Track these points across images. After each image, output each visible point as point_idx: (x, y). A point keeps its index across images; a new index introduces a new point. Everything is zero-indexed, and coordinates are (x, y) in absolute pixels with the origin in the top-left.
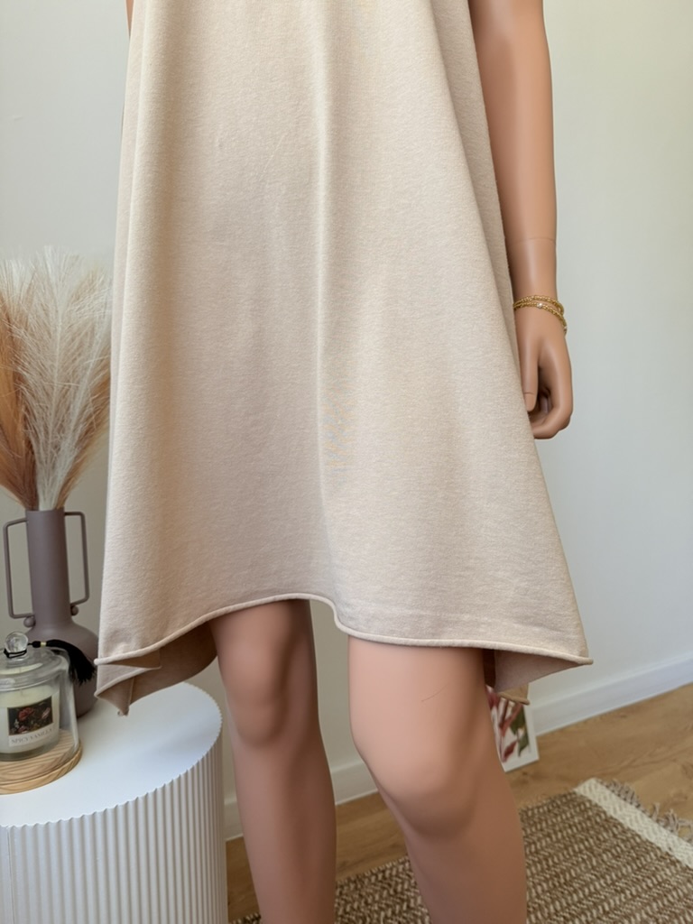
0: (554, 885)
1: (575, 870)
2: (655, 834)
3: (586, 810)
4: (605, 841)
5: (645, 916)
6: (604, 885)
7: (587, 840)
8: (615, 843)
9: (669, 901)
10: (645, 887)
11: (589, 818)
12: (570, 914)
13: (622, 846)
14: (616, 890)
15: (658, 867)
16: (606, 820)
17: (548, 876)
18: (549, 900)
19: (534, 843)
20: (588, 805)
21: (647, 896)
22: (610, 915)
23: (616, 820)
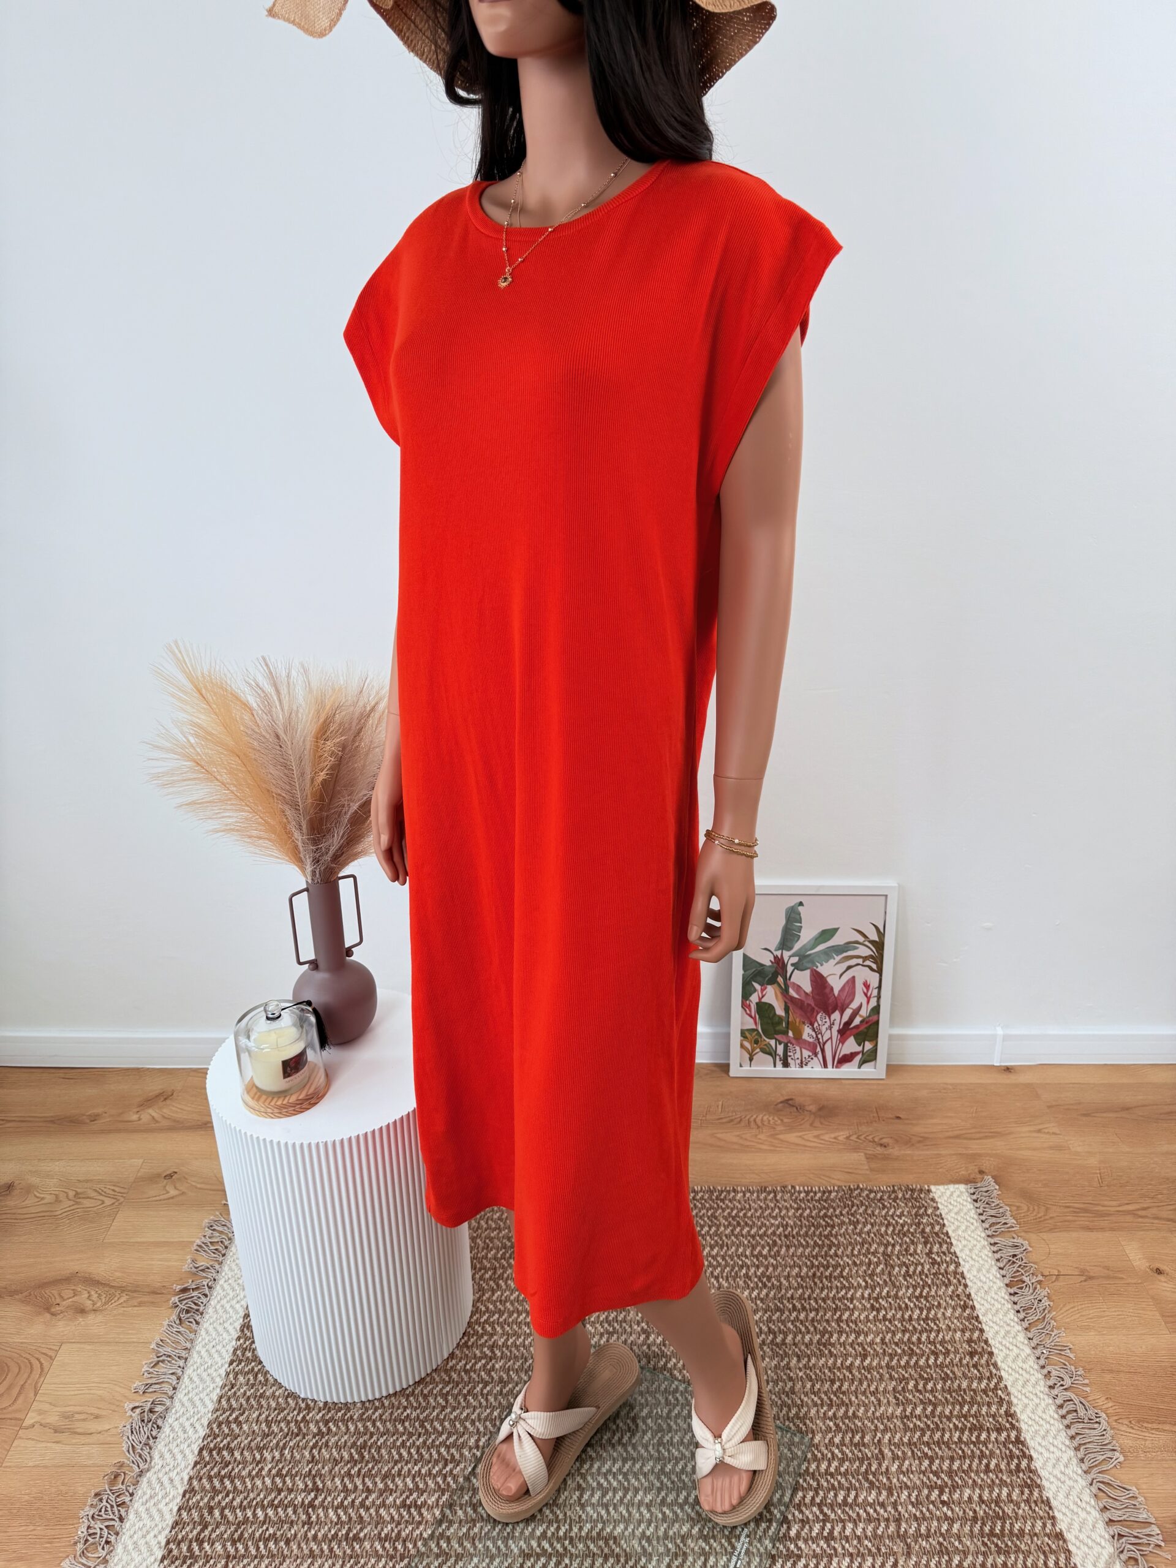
0: (814, 1275)
1: (851, 1270)
2: (979, 1270)
3: (926, 1214)
4: (911, 1255)
5: (878, 1340)
6: (866, 1295)
7: (893, 1246)
8: (922, 1261)
9: (919, 1339)
10: (906, 1317)
11: (919, 1223)
12: (802, 1305)
13: (927, 1267)
14: (872, 1306)
15: (944, 1304)
16: (937, 1234)
17: (817, 1263)
18: (796, 1285)
19: (833, 1227)
20: (930, 1211)
21: (899, 1325)
22: (842, 1324)
23: (949, 1237)
